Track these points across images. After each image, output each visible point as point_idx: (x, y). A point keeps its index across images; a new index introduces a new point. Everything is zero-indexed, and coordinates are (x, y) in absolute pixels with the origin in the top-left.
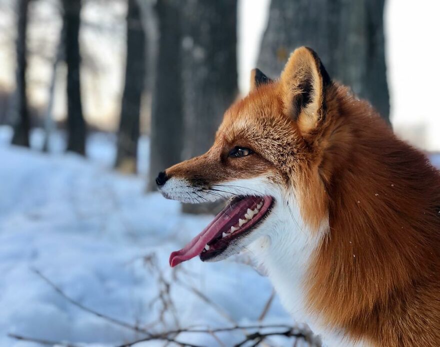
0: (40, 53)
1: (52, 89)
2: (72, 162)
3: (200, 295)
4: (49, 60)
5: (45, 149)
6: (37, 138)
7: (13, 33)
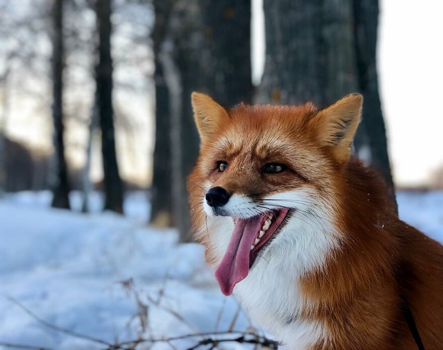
0: (76, 116)
1: (88, 151)
2: (110, 220)
3: (176, 315)
4: (85, 122)
5: (85, 210)
6: (76, 200)
7: (49, 99)
